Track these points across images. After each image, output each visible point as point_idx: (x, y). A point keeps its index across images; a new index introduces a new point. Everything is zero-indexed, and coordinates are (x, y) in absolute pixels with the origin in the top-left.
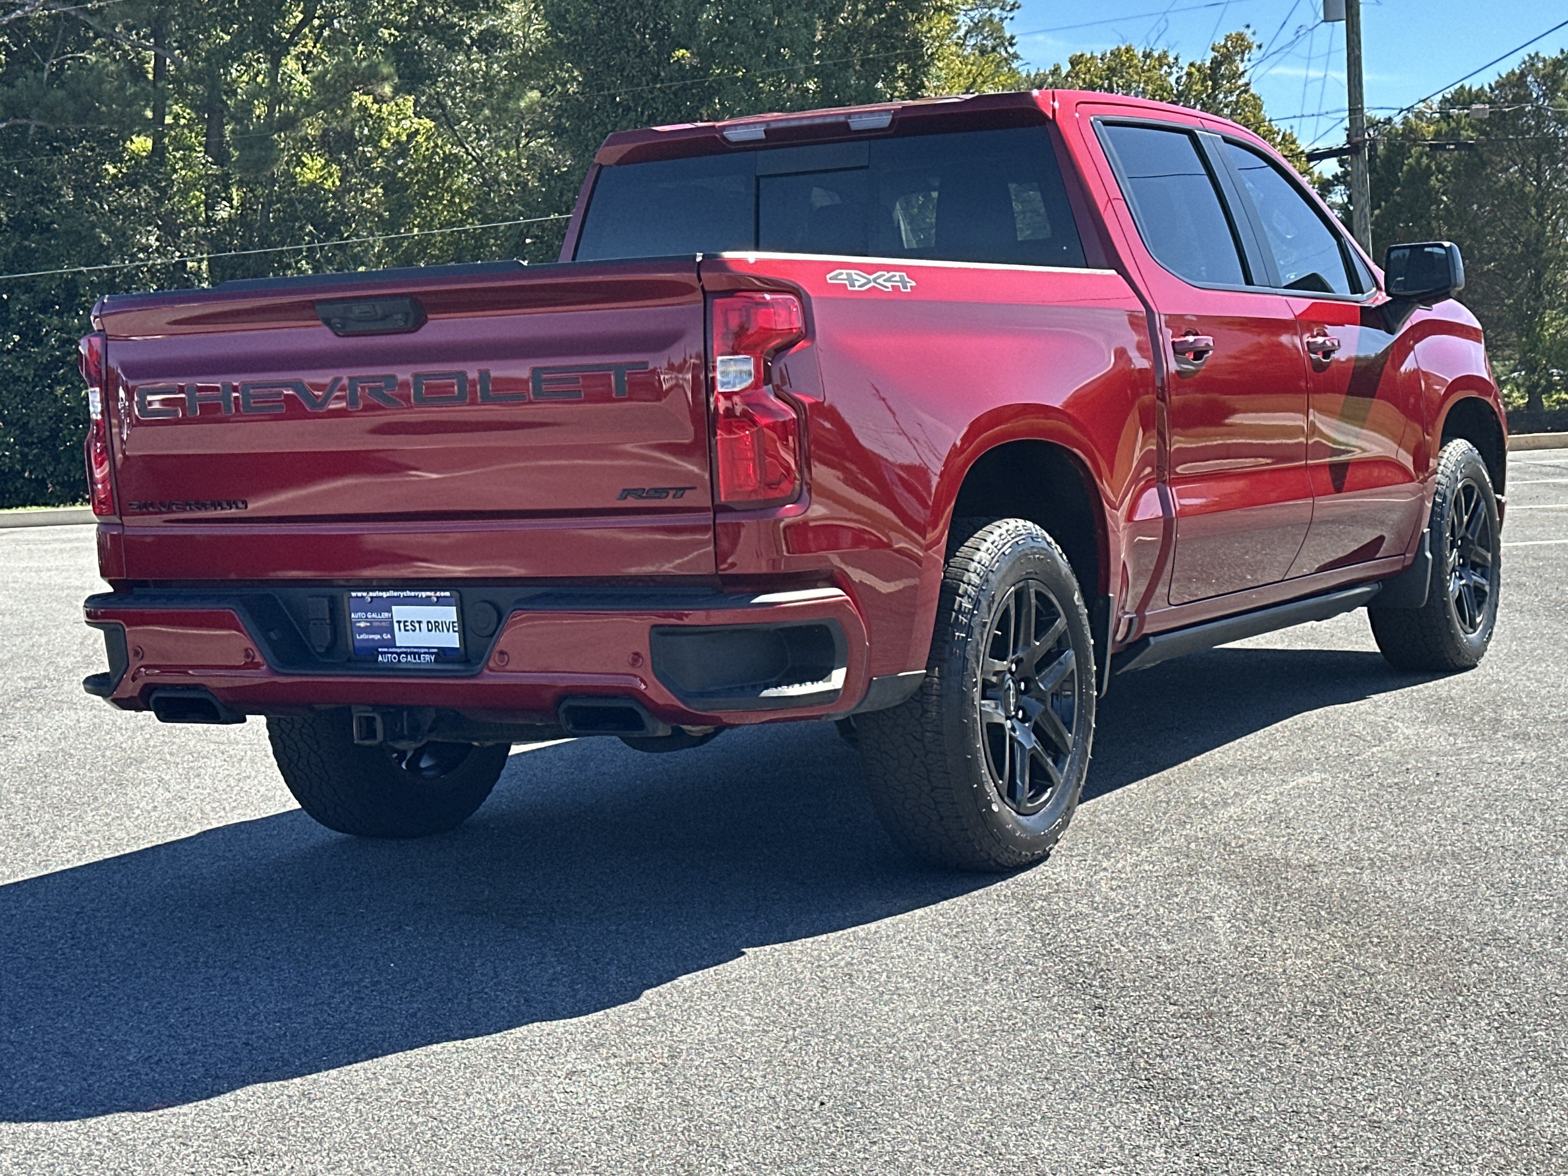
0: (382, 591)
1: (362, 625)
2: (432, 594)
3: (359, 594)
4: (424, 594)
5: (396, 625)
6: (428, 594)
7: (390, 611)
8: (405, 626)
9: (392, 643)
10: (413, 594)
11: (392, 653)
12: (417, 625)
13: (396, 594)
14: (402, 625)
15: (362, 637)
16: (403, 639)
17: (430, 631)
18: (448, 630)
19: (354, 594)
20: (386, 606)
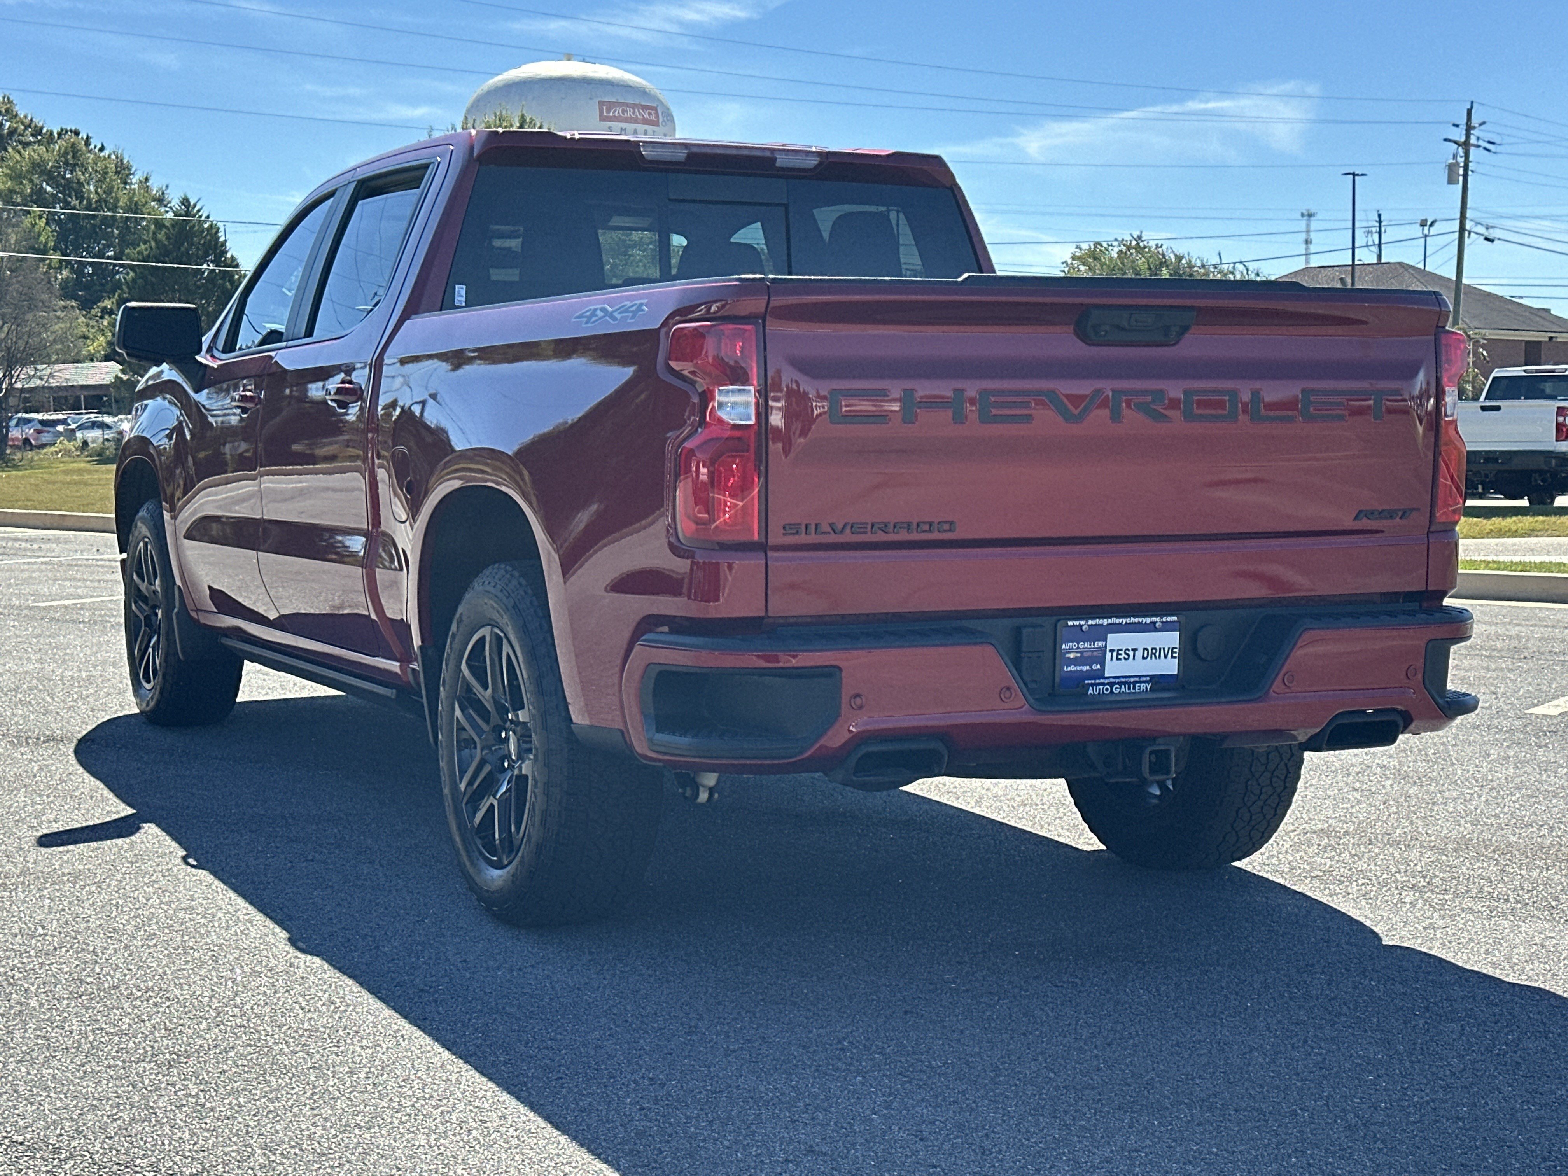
0: (1103, 618)
1: (1072, 656)
2: (1158, 619)
3: (1077, 623)
4: (1148, 620)
5: (1108, 655)
6: (1154, 619)
7: (1106, 640)
8: (1118, 654)
9: (1100, 674)
10: (1137, 620)
11: (1103, 684)
12: (1131, 653)
13: (1118, 621)
14: (1115, 654)
15: (1069, 669)
16: (1113, 669)
17: (1144, 658)
18: (1166, 657)
19: (1070, 623)
20: (1101, 634)
